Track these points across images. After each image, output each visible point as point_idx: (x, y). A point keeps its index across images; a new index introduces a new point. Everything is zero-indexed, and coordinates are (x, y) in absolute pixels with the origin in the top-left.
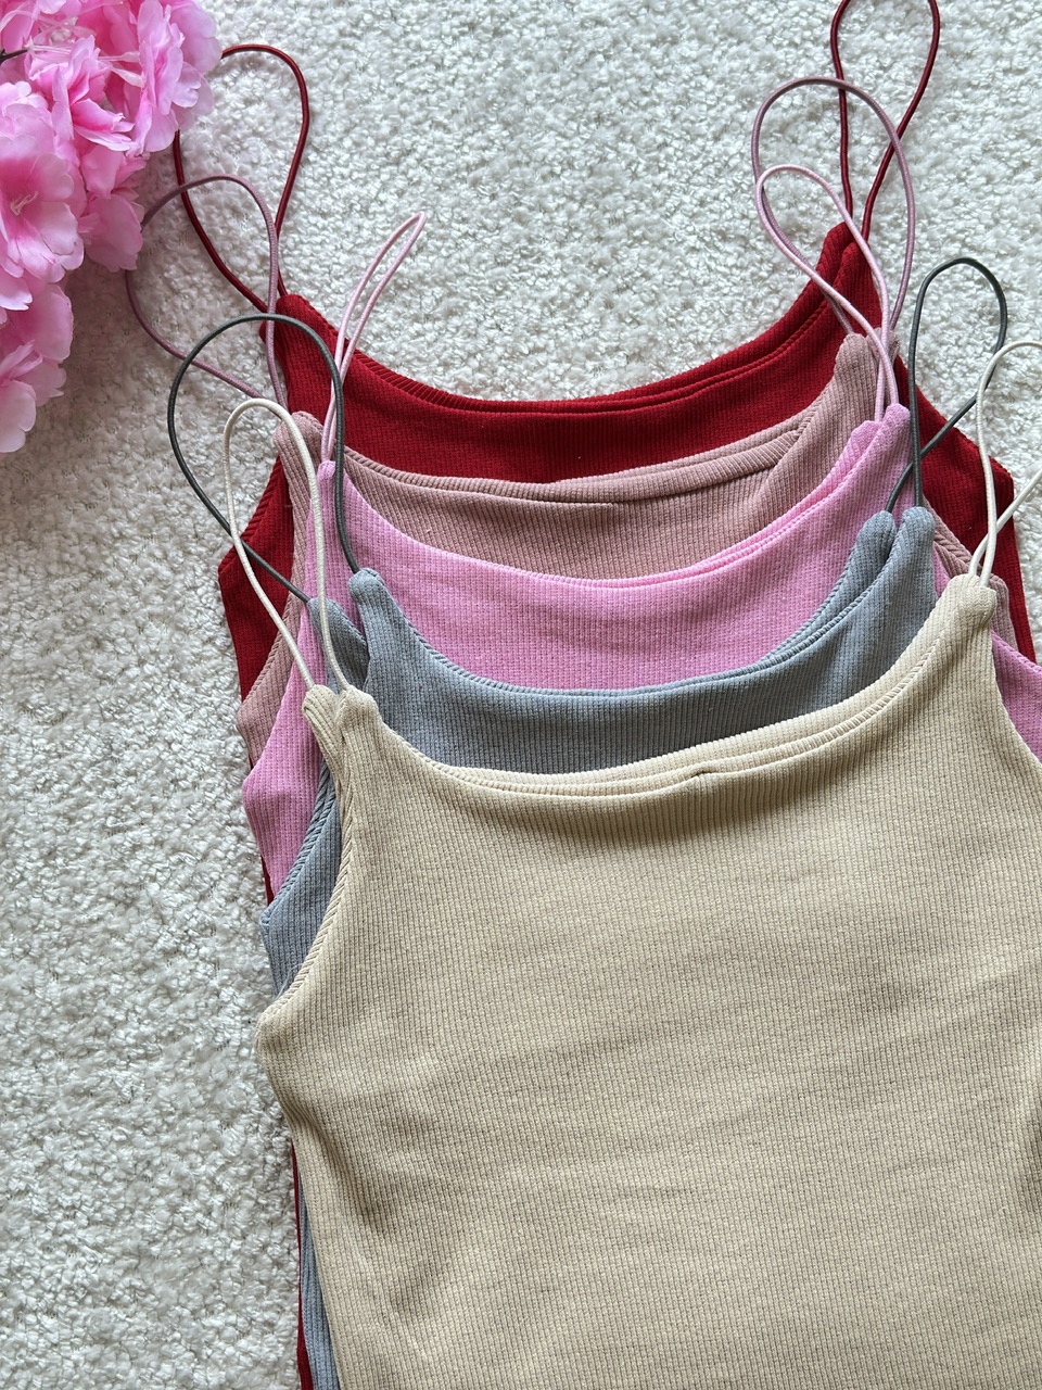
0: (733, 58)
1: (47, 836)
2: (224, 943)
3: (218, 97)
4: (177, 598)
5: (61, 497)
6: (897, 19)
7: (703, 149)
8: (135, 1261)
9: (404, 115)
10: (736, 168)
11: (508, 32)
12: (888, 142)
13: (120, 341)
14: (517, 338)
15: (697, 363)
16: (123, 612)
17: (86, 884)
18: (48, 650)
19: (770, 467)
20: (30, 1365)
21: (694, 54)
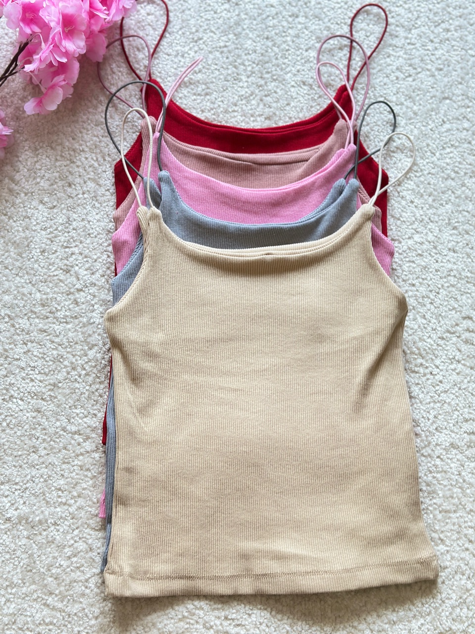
0: (316, 25)
1: (43, 245)
2: (98, 290)
3: (138, 11)
4: (99, 174)
5: (64, 134)
6: (374, 21)
7: (301, 53)
8: (53, 387)
9: (201, 26)
10: (312, 62)
11: (241, 4)
12: (364, 61)
13: (92, 86)
14: (228, 106)
15: (288, 124)
16: (80, 176)
17: (54, 263)
18: (52, 185)
19: (307, 161)
20: (12, 415)
21: (303, 22)
